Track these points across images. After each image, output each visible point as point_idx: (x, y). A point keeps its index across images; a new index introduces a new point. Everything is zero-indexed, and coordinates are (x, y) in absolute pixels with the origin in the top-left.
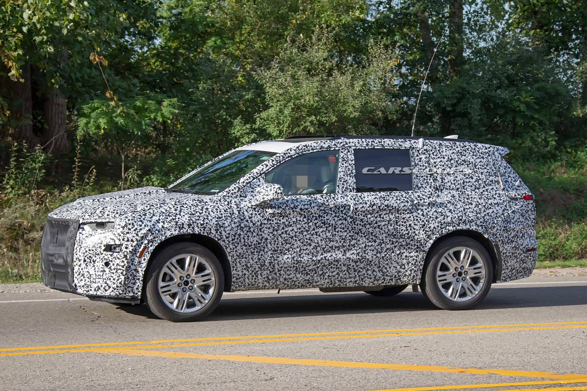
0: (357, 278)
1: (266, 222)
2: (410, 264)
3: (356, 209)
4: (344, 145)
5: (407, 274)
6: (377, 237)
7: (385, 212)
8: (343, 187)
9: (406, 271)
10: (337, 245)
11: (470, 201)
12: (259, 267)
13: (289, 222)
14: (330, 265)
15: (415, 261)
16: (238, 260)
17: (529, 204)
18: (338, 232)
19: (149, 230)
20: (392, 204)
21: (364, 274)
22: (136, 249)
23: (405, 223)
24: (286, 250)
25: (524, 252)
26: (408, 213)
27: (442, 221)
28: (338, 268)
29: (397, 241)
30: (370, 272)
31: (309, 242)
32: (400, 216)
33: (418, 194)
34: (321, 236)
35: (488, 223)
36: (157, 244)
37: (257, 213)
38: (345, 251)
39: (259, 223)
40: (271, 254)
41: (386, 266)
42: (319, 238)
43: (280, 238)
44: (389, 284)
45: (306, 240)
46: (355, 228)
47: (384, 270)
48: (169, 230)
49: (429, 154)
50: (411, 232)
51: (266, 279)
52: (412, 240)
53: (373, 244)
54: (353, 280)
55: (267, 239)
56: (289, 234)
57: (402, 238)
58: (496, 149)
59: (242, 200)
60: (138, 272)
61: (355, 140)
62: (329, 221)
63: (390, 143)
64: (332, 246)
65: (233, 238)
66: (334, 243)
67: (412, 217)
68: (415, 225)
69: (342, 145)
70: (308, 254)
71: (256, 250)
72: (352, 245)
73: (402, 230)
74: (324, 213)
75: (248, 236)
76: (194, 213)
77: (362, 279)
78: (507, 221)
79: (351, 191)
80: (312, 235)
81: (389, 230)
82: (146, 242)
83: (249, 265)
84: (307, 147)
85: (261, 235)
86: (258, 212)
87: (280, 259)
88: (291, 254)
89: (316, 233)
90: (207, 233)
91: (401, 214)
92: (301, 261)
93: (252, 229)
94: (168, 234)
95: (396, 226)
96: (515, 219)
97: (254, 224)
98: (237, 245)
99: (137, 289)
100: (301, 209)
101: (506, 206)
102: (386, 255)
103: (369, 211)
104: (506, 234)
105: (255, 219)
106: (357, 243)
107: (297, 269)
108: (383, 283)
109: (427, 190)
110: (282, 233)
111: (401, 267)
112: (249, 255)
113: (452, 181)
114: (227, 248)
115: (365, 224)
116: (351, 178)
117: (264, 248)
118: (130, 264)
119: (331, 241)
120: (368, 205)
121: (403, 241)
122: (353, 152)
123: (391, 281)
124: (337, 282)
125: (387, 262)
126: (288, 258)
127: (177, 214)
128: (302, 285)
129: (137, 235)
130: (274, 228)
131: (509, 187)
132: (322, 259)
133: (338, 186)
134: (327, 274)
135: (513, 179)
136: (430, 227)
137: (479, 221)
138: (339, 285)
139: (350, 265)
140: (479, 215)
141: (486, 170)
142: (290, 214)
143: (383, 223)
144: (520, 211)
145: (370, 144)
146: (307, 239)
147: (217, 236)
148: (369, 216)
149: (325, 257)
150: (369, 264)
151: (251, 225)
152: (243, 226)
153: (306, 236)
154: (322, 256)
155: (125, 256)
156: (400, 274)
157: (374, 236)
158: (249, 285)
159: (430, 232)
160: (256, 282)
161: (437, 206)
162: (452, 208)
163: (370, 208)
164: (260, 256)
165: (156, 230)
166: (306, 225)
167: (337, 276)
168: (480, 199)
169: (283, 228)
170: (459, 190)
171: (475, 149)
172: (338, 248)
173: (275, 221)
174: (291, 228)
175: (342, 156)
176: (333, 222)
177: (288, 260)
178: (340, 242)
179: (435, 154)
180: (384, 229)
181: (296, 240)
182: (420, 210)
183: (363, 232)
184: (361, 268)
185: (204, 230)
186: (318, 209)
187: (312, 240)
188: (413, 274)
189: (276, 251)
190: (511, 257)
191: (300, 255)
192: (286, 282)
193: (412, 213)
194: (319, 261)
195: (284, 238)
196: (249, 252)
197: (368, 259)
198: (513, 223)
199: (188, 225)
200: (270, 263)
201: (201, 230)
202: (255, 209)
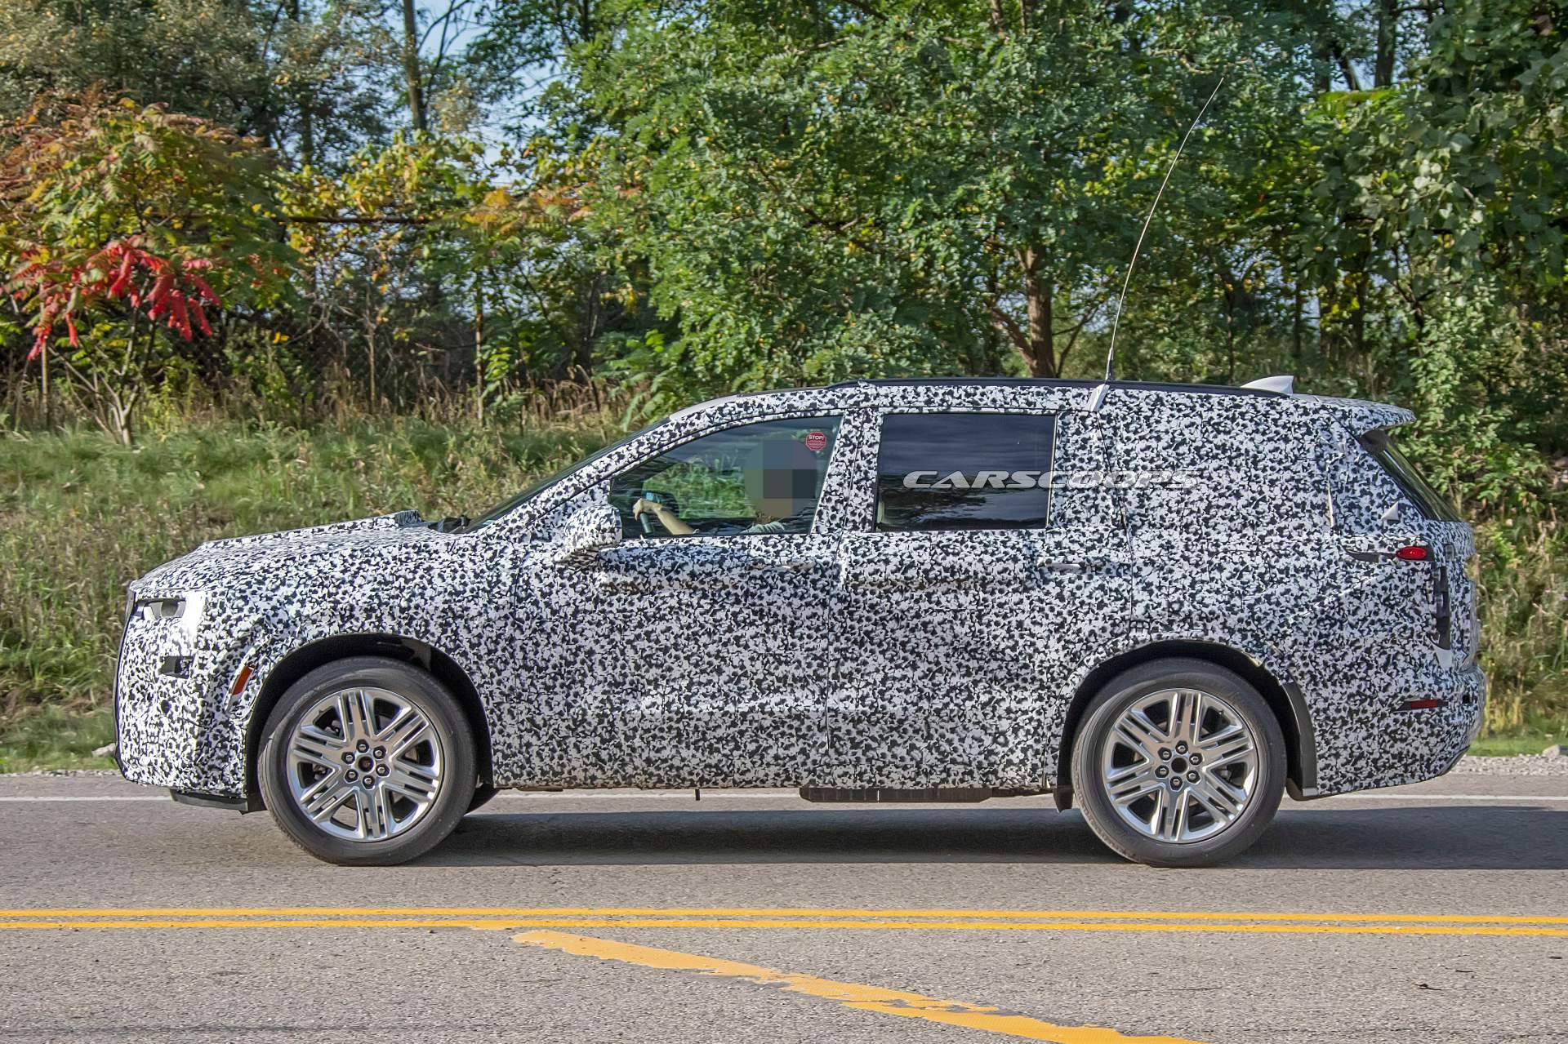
0: (864, 766)
1: (590, 606)
2: (1021, 733)
3: (856, 576)
4: (857, 404)
5: (1015, 758)
6: (919, 655)
7: (944, 587)
8: (833, 517)
9: (1012, 751)
10: (799, 673)
11: (1216, 561)
12: (568, 727)
13: (659, 609)
14: (776, 728)
15: (1034, 724)
16: (506, 706)
17: (1414, 571)
18: (801, 638)
19: (260, 622)
20: (965, 565)
21: (884, 755)
22: (227, 670)
23: (1005, 617)
24: (649, 682)
25: (1393, 710)
26: (1015, 591)
27: (1118, 616)
28: (804, 736)
29: (981, 668)
30: (900, 751)
31: (716, 662)
32: (990, 598)
33: (1057, 538)
34: (752, 647)
35: (1264, 623)
36: (280, 659)
37: (568, 583)
38: (822, 691)
39: (570, 610)
40: (604, 693)
41: (949, 736)
42: (746, 655)
43: (630, 652)
44: (965, 785)
45: (706, 659)
46: (852, 628)
47: (945, 747)
48: (314, 622)
49: (1115, 429)
50: (1021, 642)
51: (593, 759)
52: (1026, 666)
53: (909, 672)
54: (851, 770)
55: (591, 653)
56: (657, 641)
57: (996, 659)
58: (1339, 414)
59: (534, 547)
60: (232, 728)
61: (894, 389)
62: (774, 609)
63: (999, 397)
64: (786, 677)
65: (492, 646)
66: (791, 669)
67: (1026, 602)
68: (1034, 623)
69: (851, 402)
70: (713, 696)
71: (560, 681)
72: (844, 676)
73: (995, 637)
74: (762, 587)
75: (537, 644)
76: (389, 578)
77: (880, 769)
78: (1331, 619)
79: (855, 528)
80: (725, 645)
81: (955, 636)
82: (252, 651)
83: (539, 720)
84: (747, 409)
85: (575, 641)
86: (570, 578)
87: (631, 706)
88: (663, 696)
89: (737, 639)
90: (417, 633)
91: (992, 593)
92: (690, 713)
93: (548, 626)
94: (311, 632)
95: (978, 627)
96: (1361, 614)
97: (554, 612)
98: (501, 666)
99: (234, 773)
100: (692, 575)
101: (1333, 576)
102: (946, 705)
103: (894, 584)
104: (1328, 657)
105: (558, 599)
106: (858, 671)
107: (679, 735)
108: (943, 781)
109: (1088, 530)
110: (638, 637)
111: (995, 741)
112: (539, 694)
113: (1172, 504)
114: (472, 673)
115: (882, 619)
116: (861, 494)
117: (584, 675)
118: (213, 709)
119: (780, 663)
120: (891, 567)
121: (1000, 668)
122: (880, 421)
123: (967, 778)
124: (805, 774)
125: (952, 725)
126: (654, 704)
127: (343, 582)
128: (702, 780)
129: (229, 633)
130: (612, 623)
131: (1357, 523)
132: (752, 709)
133: (820, 513)
134: (772, 752)
135: (1378, 501)
136: (1079, 631)
137: (1236, 618)
138: (812, 782)
139: (839, 729)
140: (1236, 601)
141: (1288, 475)
142: (661, 587)
143: (939, 617)
144: (1378, 591)
145: (937, 400)
146: (709, 655)
147: (443, 641)
148: (896, 596)
149: (762, 706)
150: (896, 729)
151: (546, 613)
152: (524, 617)
153: (705, 646)
154: (752, 703)
155: (199, 688)
156: (992, 758)
157: (912, 652)
158: (544, 773)
159: (1079, 646)
160: (563, 766)
161: (1108, 571)
162: (1154, 578)
163: (899, 575)
164: (571, 698)
165: (280, 621)
166: (707, 617)
167: (800, 759)
168: (1251, 554)
169: (640, 625)
170: (1192, 529)
171: (1266, 414)
172: (804, 682)
173: (617, 605)
174: (662, 625)
175: (844, 432)
176: (788, 611)
177: (653, 710)
178: (809, 665)
179: (1132, 428)
180: (940, 633)
181: (677, 658)
182: (1052, 584)
183: (876, 640)
184: (873, 739)
185: (409, 624)
186: (742, 576)
187: (723, 659)
188: (1032, 760)
189: (617, 684)
190: (1345, 723)
191: (688, 698)
192: (652, 769)
193: (1026, 590)
194: (744, 715)
195: (644, 650)
196: (539, 686)
197: (892, 716)
198: (1352, 627)
199: (366, 610)
200: (601, 717)
201: (399, 624)
202: (561, 571)
